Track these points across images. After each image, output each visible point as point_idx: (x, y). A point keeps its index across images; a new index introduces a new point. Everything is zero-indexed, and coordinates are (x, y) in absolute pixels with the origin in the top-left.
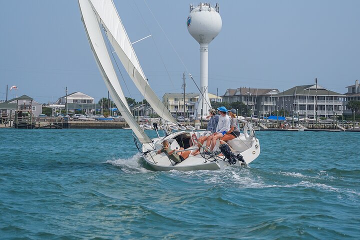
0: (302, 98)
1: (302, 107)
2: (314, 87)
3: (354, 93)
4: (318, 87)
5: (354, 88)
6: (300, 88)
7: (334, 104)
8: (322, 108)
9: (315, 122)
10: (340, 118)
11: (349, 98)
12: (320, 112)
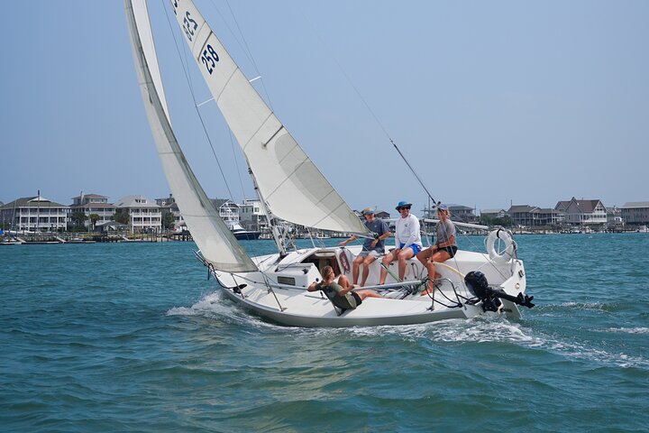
0: (24, 211)
1: (24, 220)
2: (37, 199)
3: (79, 204)
4: (41, 199)
5: (79, 199)
6: (23, 201)
7: (58, 216)
8: (45, 220)
9: (34, 235)
10: (61, 230)
11: (74, 210)
12: (42, 225)
